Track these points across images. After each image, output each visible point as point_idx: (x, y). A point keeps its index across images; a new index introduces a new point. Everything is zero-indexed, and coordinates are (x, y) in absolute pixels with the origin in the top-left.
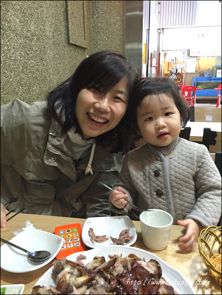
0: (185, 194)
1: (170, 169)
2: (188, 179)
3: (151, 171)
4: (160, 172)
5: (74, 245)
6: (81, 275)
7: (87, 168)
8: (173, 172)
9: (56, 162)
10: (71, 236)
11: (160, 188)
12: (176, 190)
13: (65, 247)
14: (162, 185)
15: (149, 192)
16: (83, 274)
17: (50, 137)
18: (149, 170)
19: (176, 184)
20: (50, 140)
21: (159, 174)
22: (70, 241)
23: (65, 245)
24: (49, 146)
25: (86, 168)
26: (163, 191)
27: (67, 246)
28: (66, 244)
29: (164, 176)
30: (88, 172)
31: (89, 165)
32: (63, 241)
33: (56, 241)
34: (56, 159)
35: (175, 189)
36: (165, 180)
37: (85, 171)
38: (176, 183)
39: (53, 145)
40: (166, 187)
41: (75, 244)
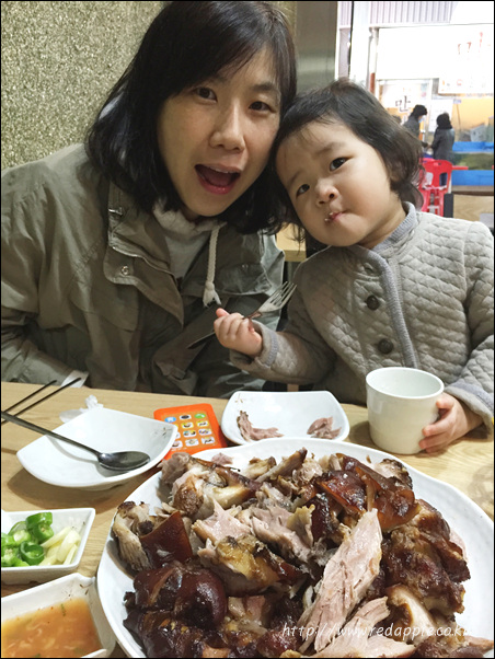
0: (445, 342)
1: (404, 289)
2: (449, 310)
3: (358, 299)
4: (381, 300)
5: (200, 442)
6: (226, 484)
7: (206, 291)
8: (411, 296)
9: (134, 275)
10: (192, 426)
11: (384, 337)
12: (423, 335)
13: (181, 445)
14: (389, 327)
15: (359, 348)
16: (230, 483)
17: (112, 221)
18: (353, 298)
19: (422, 324)
20: (112, 225)
21: (378, 304)
22: (190, 435)
23: (180, 442)
24: (113, 240)
25: (203, 291)
26: (393, 341)
27: (184, 444)
28: (183, 439)
29: (391, 307)
30: (210, 300)
31: (210, 284)
32: (175, 434)
33: (161, 433)
34: (132, 270)
35: (421, 335)
36: (393, 316)
37: (201, 299)
38: (421, 320)
39: (121, 237)
40: (398, 333)
41: (203, 441)
